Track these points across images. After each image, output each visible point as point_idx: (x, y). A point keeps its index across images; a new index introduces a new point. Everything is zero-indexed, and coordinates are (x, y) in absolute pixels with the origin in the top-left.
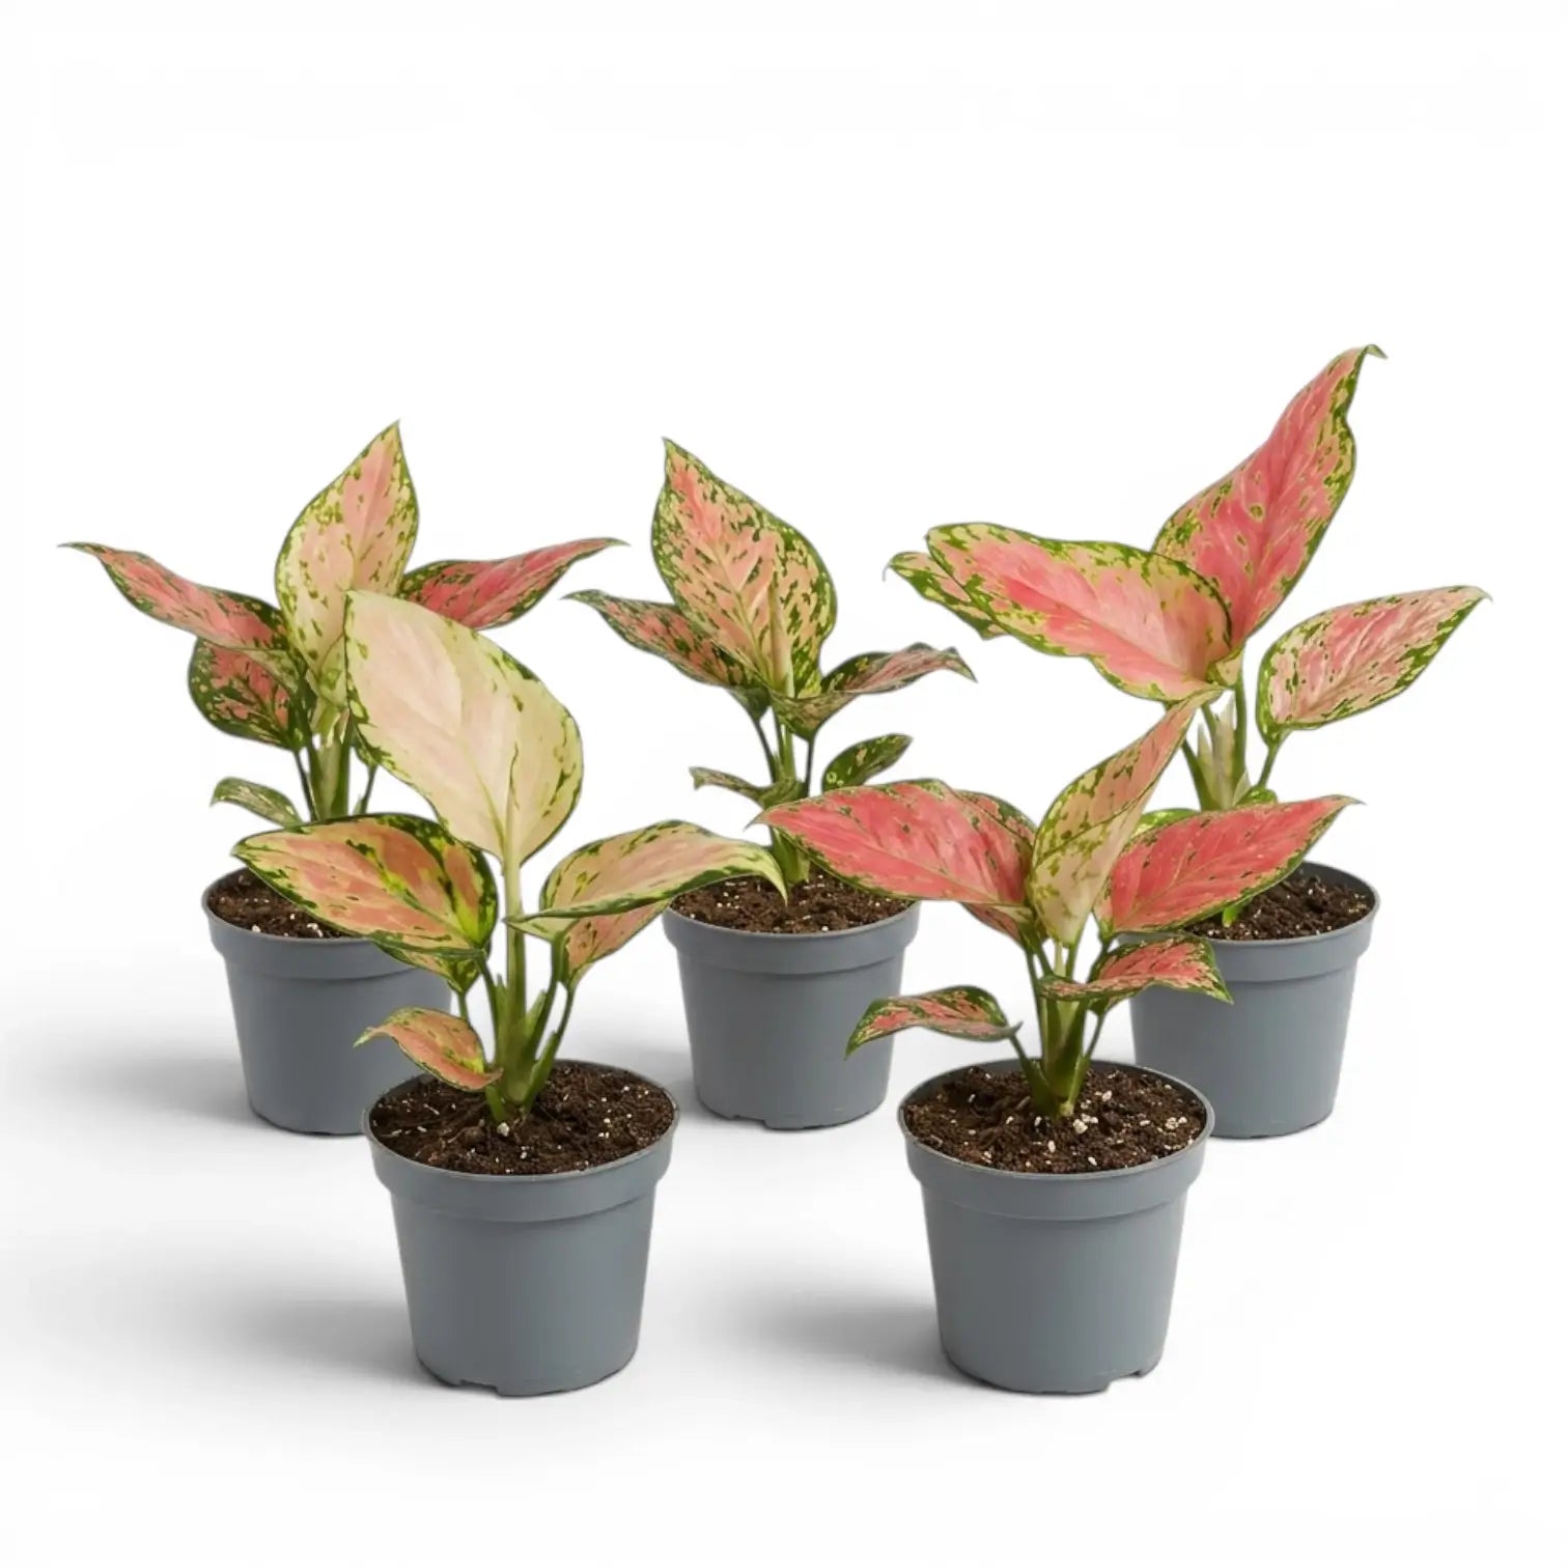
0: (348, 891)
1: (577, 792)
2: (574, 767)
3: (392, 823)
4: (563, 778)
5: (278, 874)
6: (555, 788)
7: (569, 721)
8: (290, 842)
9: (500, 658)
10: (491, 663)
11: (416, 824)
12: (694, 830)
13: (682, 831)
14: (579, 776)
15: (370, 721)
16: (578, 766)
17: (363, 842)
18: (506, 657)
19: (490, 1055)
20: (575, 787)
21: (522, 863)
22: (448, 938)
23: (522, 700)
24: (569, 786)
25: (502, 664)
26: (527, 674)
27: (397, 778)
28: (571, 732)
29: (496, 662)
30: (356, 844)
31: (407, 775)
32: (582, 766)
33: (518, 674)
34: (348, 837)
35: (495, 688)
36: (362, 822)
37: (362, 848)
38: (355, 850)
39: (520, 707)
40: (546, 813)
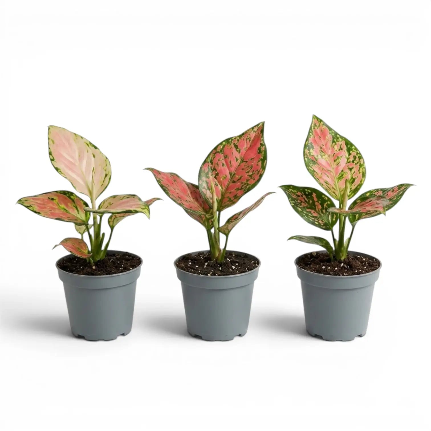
0: (49, 208)
1: (110, 179)
2: (109, 172)
4: (106, 175)
5: (29, 206)
6: (104, 178)
7: (107, 160)
10: (87, 145)
11: (66, 193)
12: (138, 198)
13: (135, 197)
14: (110, 174)
15: (55, 160)
16: (110, 172)
17: (52, 198)
18: (90, 143)
19: (90, 249)
20: (109, 177)
21: (96, 199)
22: (76, 220)
23: (95, 154)
24: (108, 177)
25: (90, 146)
26: (96, 148)
27: (62, 176)
28: (108, 163)
29: (88, 145)
30: (50, 198)
31: (65, 175)
32: (111, 172)
33: (93, 148)
34: (48, 197)
35: (88, 152)
36: (52, 193)
37: (53, 199)
38: (50, 200)
39: (94, 156)
40: (102, 185)
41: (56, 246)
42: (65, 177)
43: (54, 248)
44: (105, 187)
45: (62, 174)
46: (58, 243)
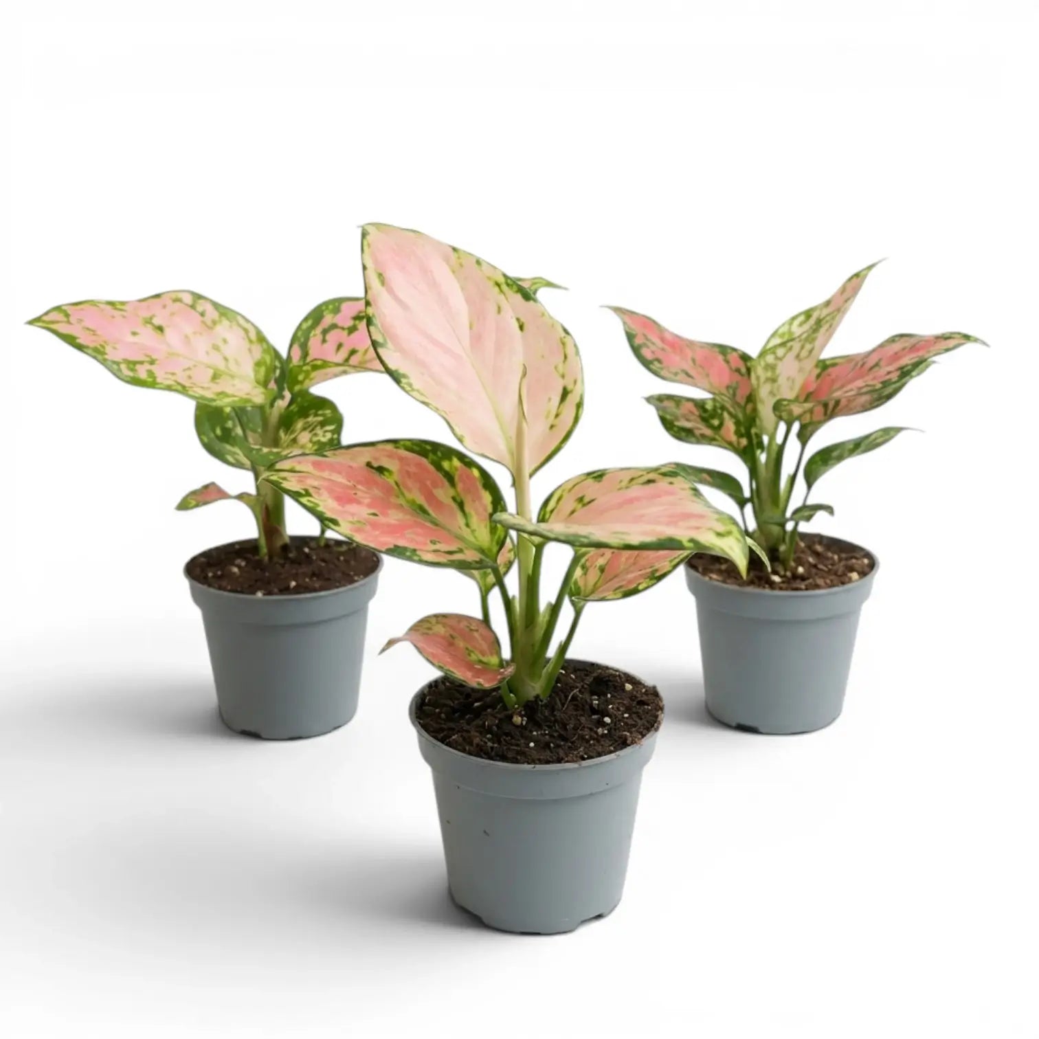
0: (369, 506)
1: (579, 406)
2: (575, 383)
3: (407, 449)
4: (565, 394)
5: (303, 492)
6: (558, 403)
7: (567, 339)
8: (316, 465)
9: (502, 280)
10: (494, 287)
11: (429, 447)
14: (580, 392)
16: (579, 382)
17: (381, 464)
18: (507, 279)
19: (506, 653)
20: (577, 399)
21: (531, 476)
22: (461, 551)
23: (523, 320)
24: (572, 399)
25: (504, 287)
26: (526, 294)
27: (414, 397)
28: (570, 350)
29: (499, 285)
30: (375, 465)
31: (422, 394)
32: (583, 382)
33: (519, 296)
34: (368, 459)
35: (499, 310)
36: (380, 446)
37: (381, 470)
38: (374, 471)
39: (521, 328)
40: (552, 427)
41: (391, 643)
42: (423, 403)
43: (383, 650)
44: (564, 434)
45: (414, 394)
46: (401, 631)
